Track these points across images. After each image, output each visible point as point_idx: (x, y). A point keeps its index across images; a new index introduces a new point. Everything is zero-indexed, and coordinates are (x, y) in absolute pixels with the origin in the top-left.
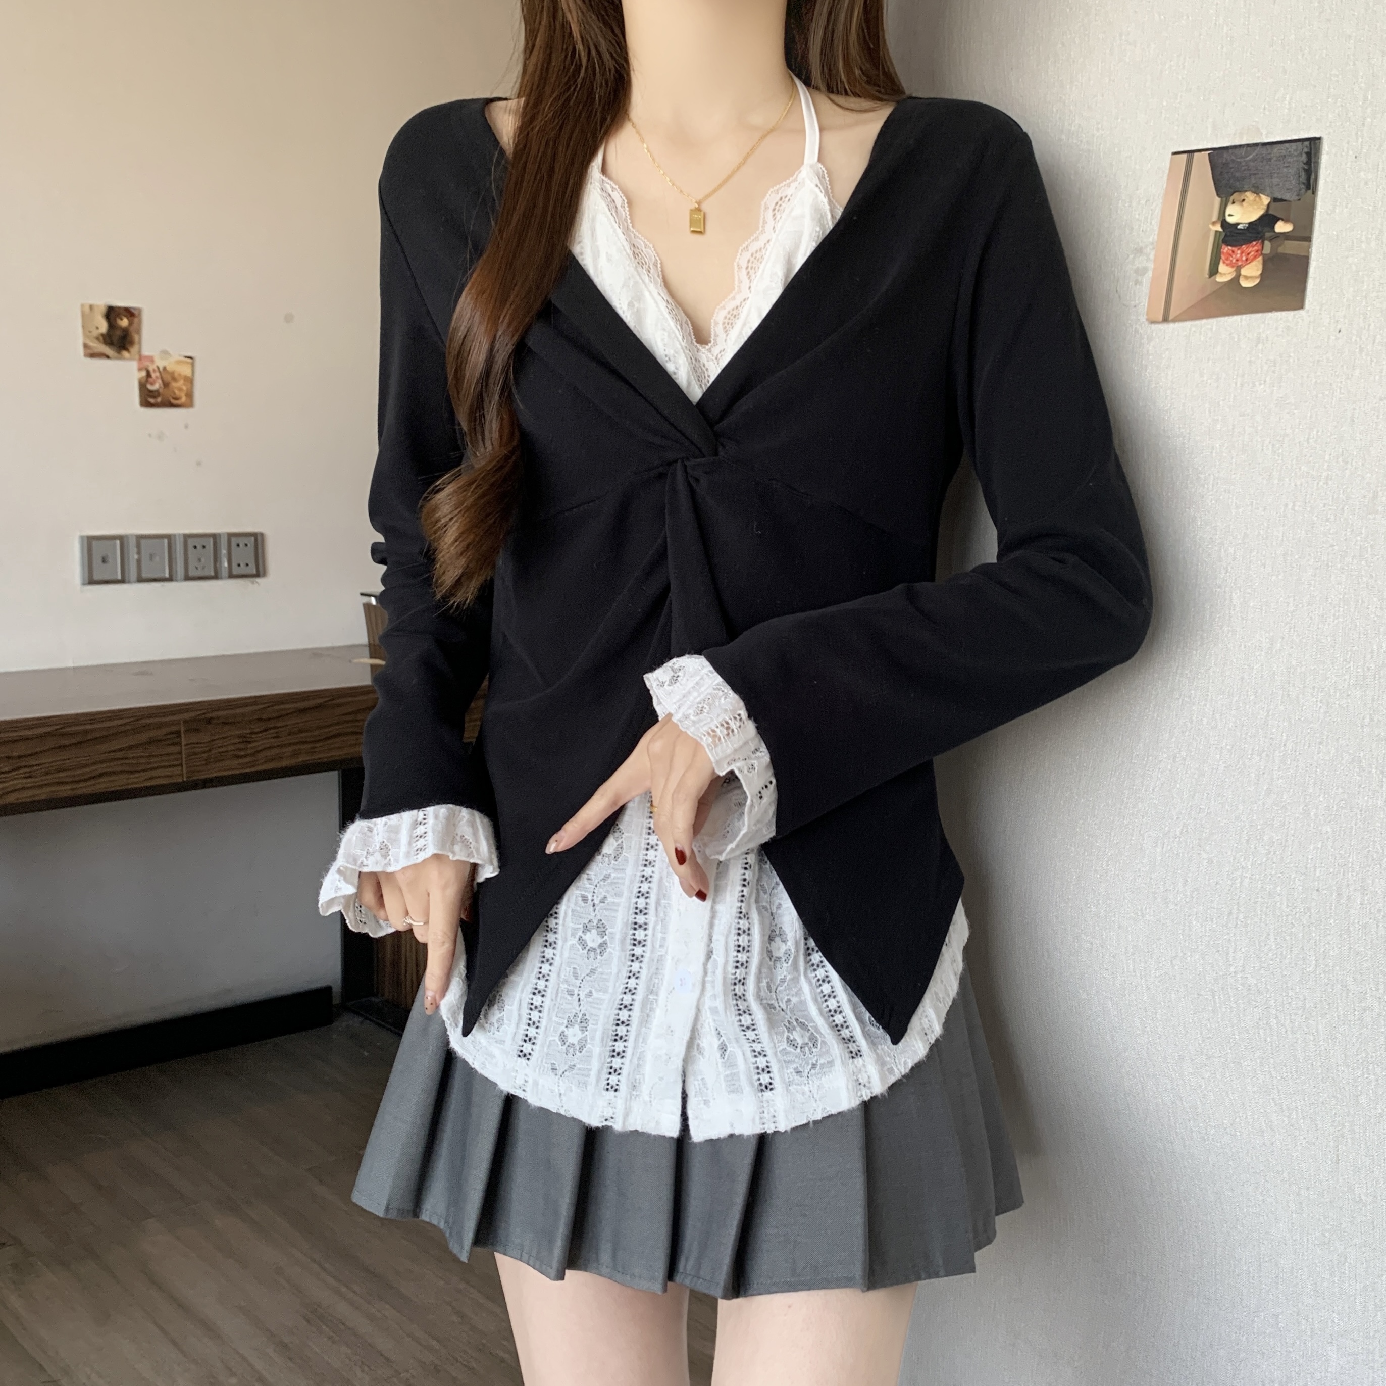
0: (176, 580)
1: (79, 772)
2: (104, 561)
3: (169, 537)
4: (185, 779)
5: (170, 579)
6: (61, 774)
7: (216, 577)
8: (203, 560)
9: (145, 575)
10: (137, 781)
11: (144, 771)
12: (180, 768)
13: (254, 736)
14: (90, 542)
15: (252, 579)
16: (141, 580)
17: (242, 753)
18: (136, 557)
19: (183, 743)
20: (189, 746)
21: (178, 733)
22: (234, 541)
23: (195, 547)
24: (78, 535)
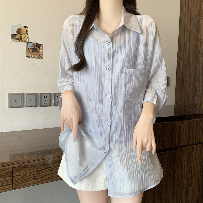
0: (38, 107)
7: (50, 106)
12: (11, 185)
13: (42, 171)
14: (11, 95)
16: (27, 106)
17: (37, 177)
18: (26, 100)
20: (15, 177)
21: (11, 172)
22: (56, 95)
23: (44, 97)
24: (8, 93)
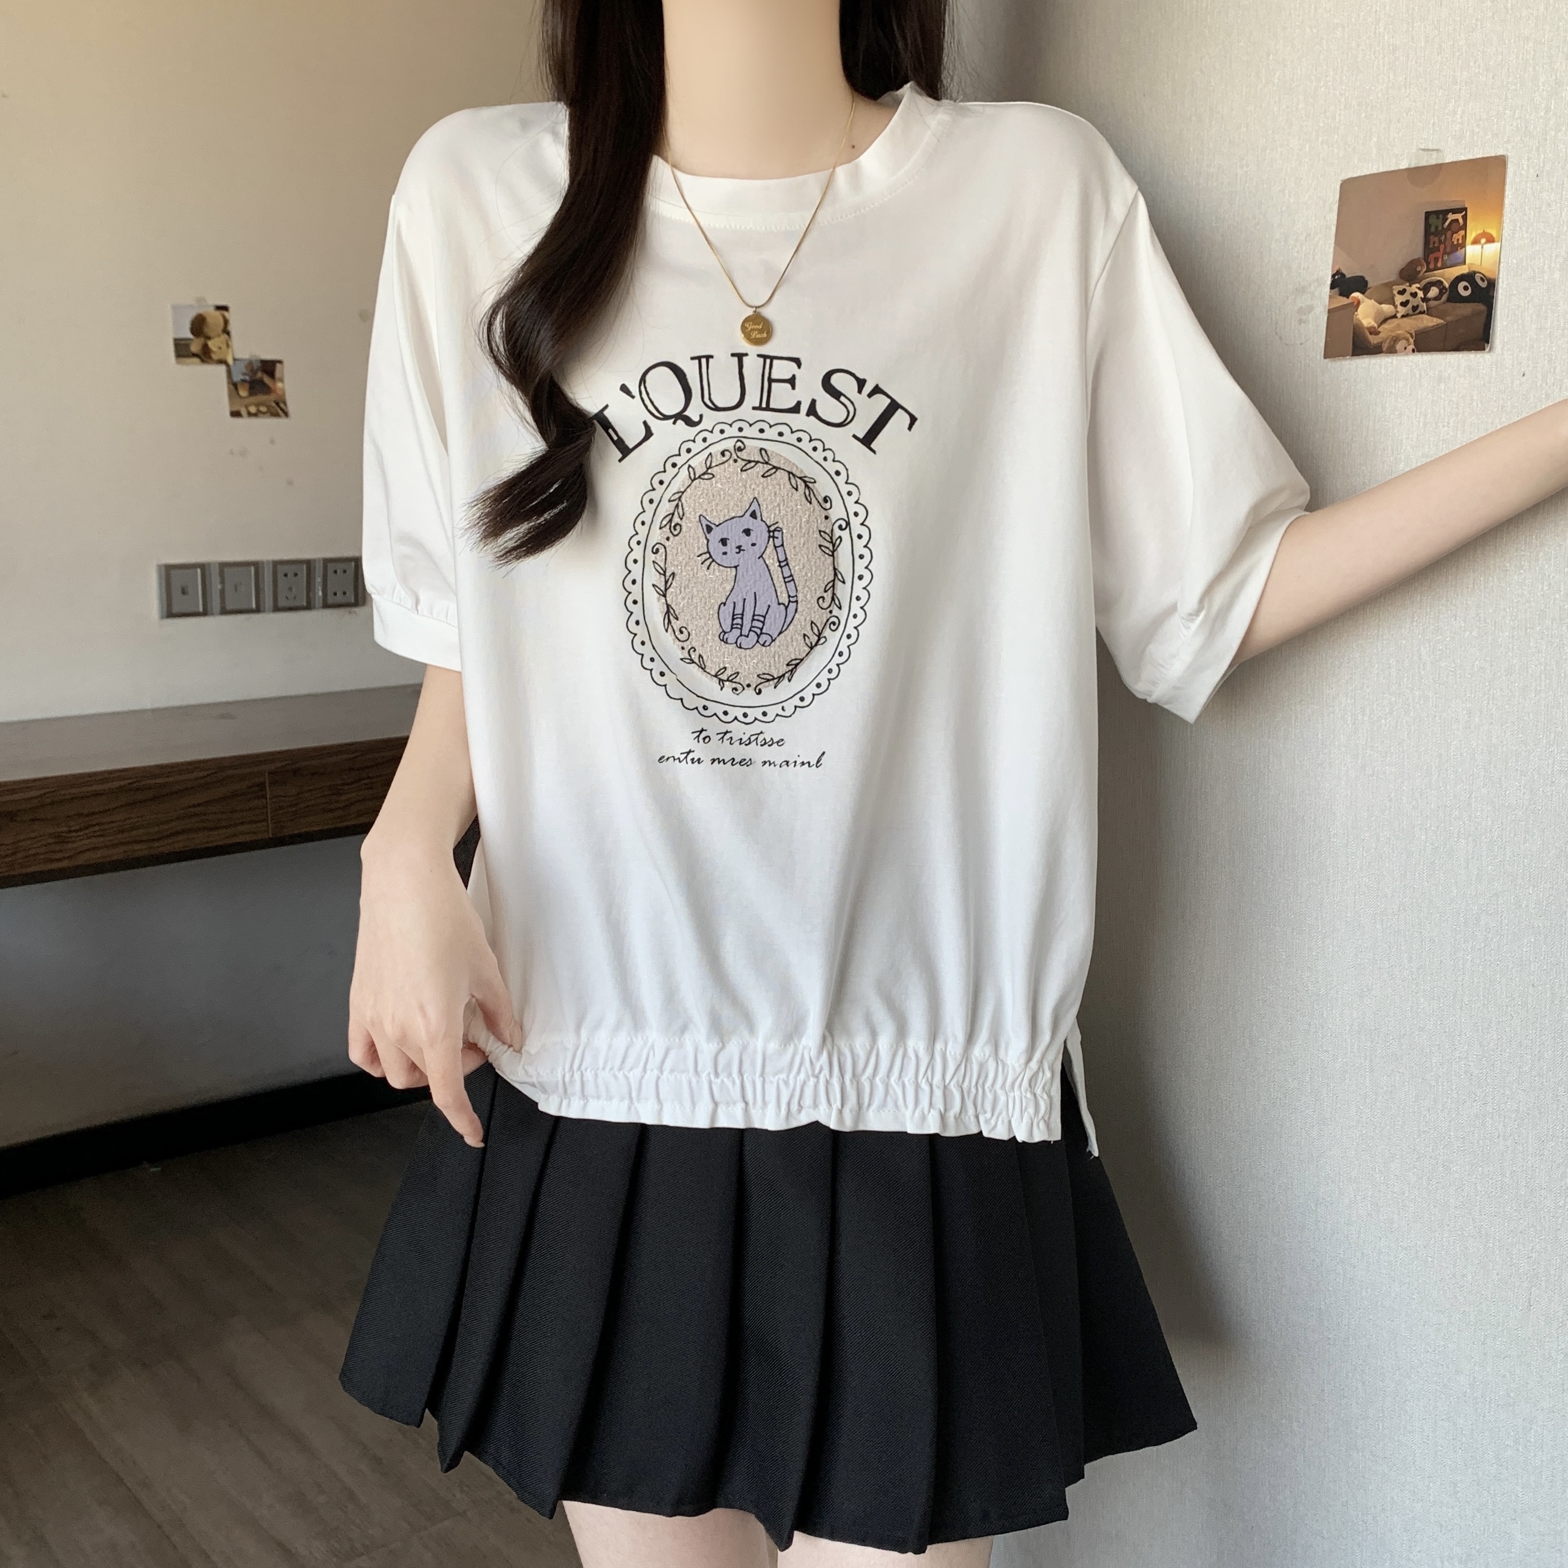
0: (264, 611)
1: (157, 829)
2: (184, 592)
3: (256, 565)
4: (271, 836)
5: (258, 610)
6: (134, 833)
7: (309, 607)
8: (294, 590)
9: (229, 607)
10: (218, 838)
11: (226, 827)
12: (265, 824)
13: (346, 787)
14: (168, 572)
15: (348, 609)
16: (224, 612)
17: (333, 806)
18: (219, 587)
19: (268, 796)
20: (274, 800)
21: (262, 786)
22: (331, 567)
23: (286, 575)
24: (155, 563)
